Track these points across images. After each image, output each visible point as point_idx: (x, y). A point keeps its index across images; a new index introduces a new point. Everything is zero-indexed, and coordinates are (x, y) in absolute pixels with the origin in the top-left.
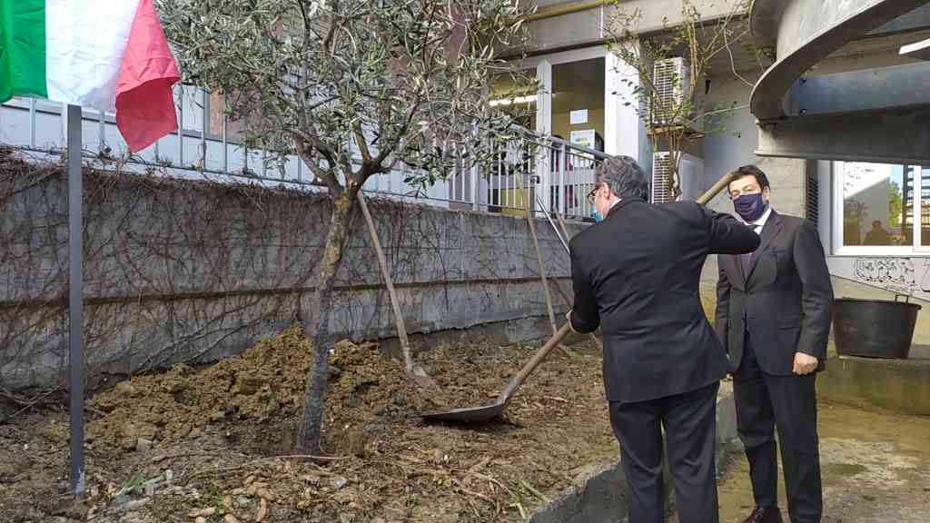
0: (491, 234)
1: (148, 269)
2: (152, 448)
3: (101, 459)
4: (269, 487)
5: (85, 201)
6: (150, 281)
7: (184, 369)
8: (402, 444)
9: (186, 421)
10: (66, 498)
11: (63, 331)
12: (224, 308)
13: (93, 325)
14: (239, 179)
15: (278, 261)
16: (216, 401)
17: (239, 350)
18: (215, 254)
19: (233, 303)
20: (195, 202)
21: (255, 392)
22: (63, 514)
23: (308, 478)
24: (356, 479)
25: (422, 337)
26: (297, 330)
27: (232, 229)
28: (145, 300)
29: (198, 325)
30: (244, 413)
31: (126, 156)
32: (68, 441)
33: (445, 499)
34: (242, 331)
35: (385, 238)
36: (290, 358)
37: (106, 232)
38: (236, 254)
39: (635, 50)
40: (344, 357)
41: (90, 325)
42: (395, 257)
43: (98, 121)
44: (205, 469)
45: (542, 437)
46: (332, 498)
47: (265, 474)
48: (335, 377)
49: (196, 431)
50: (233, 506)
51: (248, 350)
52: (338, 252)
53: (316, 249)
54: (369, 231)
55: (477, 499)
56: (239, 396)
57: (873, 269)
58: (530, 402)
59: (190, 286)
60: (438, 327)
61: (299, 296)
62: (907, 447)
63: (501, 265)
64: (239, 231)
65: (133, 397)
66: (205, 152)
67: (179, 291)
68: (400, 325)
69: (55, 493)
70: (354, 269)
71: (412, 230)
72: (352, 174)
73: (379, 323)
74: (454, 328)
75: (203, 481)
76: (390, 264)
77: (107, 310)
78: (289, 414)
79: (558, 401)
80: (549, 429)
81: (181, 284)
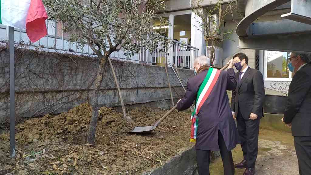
0: (153, 72)
1: (36, 82)
2: (38, 142)
3: (21, 145)
4: (77, 155)
5: (15, 59)
6: (37, 86)
7: (49, 116)
8: (122, 141)
9: (49, 133)
10: (9, 158)
11: (7, 103)
12: (63, 96)
13: (18, 101)
14: (68, 52)
15: (81, 80)
16: (60, 126)
17: (68, 110)
18: (60, 77)
19: (66, 94)
20: (53, 60)
21: (73, 124)
22: (7, 164)
23: (91, 152)
24: (107, 152)
25: (129, 106)
26: (87, 103)
27: (65, 69)
28: (35, 92)
29: (53, 101)
30: (69, 131)
31: (29, 43)
32: (9, 140)
33: (136, 159)
34: (69, 103)
35: (117, 73)
36: (85, 112)
37: (22, 70)
38: (67, 78)
39: (201, 11)
40: (103, 112)
41: (17, 101)
42: (120, 79)
43: (19, 31)
44: (56, 149)
45: (168, 139)
46: (99, 158)
47: (76, 151)
48: (100, 119)
49: (53, 137)
50: (66, 161)
51: (71, 110)
52: (101, 77)
53: (94, 76)
54: (112, 71)
55: (147, 158)
56: (67, 125)
57: (276, 85)
58: (165, 128)
59: (51, 88)
60: (135, 103)
61: (88, 92)
62: (285, 142)
63: (156, 82)
64: (68, 70)
65: (31, 125)
66: (56, 43)
67: (47, 90)
68: (122, 102)
69: (5, 157)
70: (107, 83)
71: (126, 70)
72: (106, 51)
73: (115, 101)
74: (140, 103)
75: (55, 153)
76: (119, 81)
77: (22, 96)
78: (84, 131)
79: (174, 127)
80: (170, 136)
81: (48, 87)
